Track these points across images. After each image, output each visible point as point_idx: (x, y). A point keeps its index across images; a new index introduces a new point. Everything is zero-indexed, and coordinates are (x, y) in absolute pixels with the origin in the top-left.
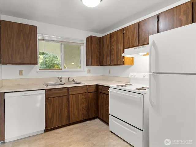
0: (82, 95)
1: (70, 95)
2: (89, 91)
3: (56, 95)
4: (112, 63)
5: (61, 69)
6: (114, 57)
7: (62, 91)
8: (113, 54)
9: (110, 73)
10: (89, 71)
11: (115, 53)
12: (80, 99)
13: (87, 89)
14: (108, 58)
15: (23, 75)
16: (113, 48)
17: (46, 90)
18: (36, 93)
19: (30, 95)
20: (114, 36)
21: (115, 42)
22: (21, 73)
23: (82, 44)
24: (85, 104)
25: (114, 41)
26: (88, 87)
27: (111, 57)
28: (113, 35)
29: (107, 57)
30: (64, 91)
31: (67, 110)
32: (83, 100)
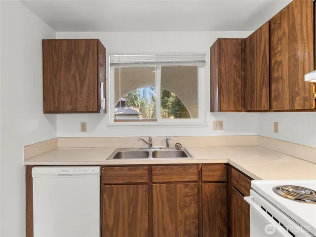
0: (186, 187)
1: (154, 183)
2: (204, 179)
3: (122, 180)
4: (274, 104)
5: (156, 120)
6: (283, 88)
7: (134, 172)
8: (277, 80)
9: (276, 131)
10: (219, 125)
11: (286, 76)
12: (178, 194)
13: (200, 173)
14: (265, 92)
15: (86, 131)
16: (279, 59)
17: (102, 166)
18: (82, 172)
19: (71, 175)
20: (281, 23)
21: (283, 42)
22: (84, 127)
23: (201, 64)
24: (192, 210)
25: (280, 40)
26: (200, 168)
27: (273, 86)
28: (278, 21)
29: (261, 90)
30: (140, 171)
31: (147, 217)
32: (188, 199)
